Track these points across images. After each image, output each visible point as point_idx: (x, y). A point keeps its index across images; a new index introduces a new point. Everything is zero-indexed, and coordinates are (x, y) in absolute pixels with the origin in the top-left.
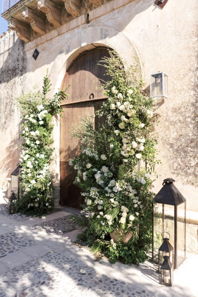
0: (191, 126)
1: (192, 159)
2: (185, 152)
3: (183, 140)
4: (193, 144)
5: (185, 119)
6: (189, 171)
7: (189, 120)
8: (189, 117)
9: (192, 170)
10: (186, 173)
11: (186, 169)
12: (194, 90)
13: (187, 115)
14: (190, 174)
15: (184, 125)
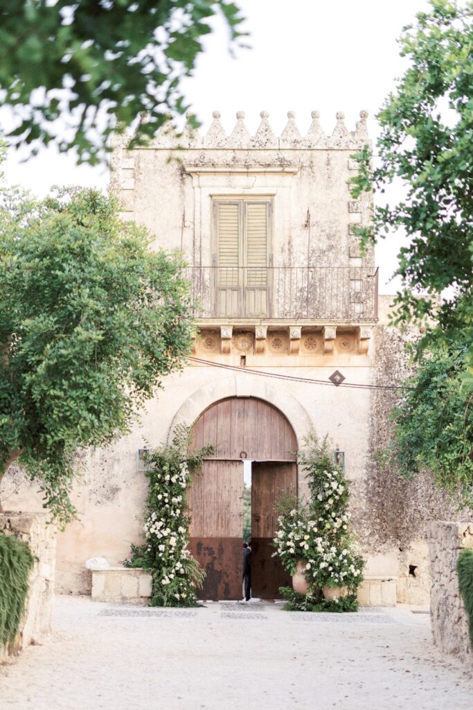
0: (364, 500)
1: (366, 529)
2: (360, 523)
3: (357, 513)
4: (366, 517)
5: (359, 495)
6: (364, 541)
7: (362, 495)
8: (362, 492)
9: (366, 540)
10: (361, 542)
11: (361, 539)
12: (366, 468)
13: (361, 490)
14: (365, 543)
15: (358, 499)
